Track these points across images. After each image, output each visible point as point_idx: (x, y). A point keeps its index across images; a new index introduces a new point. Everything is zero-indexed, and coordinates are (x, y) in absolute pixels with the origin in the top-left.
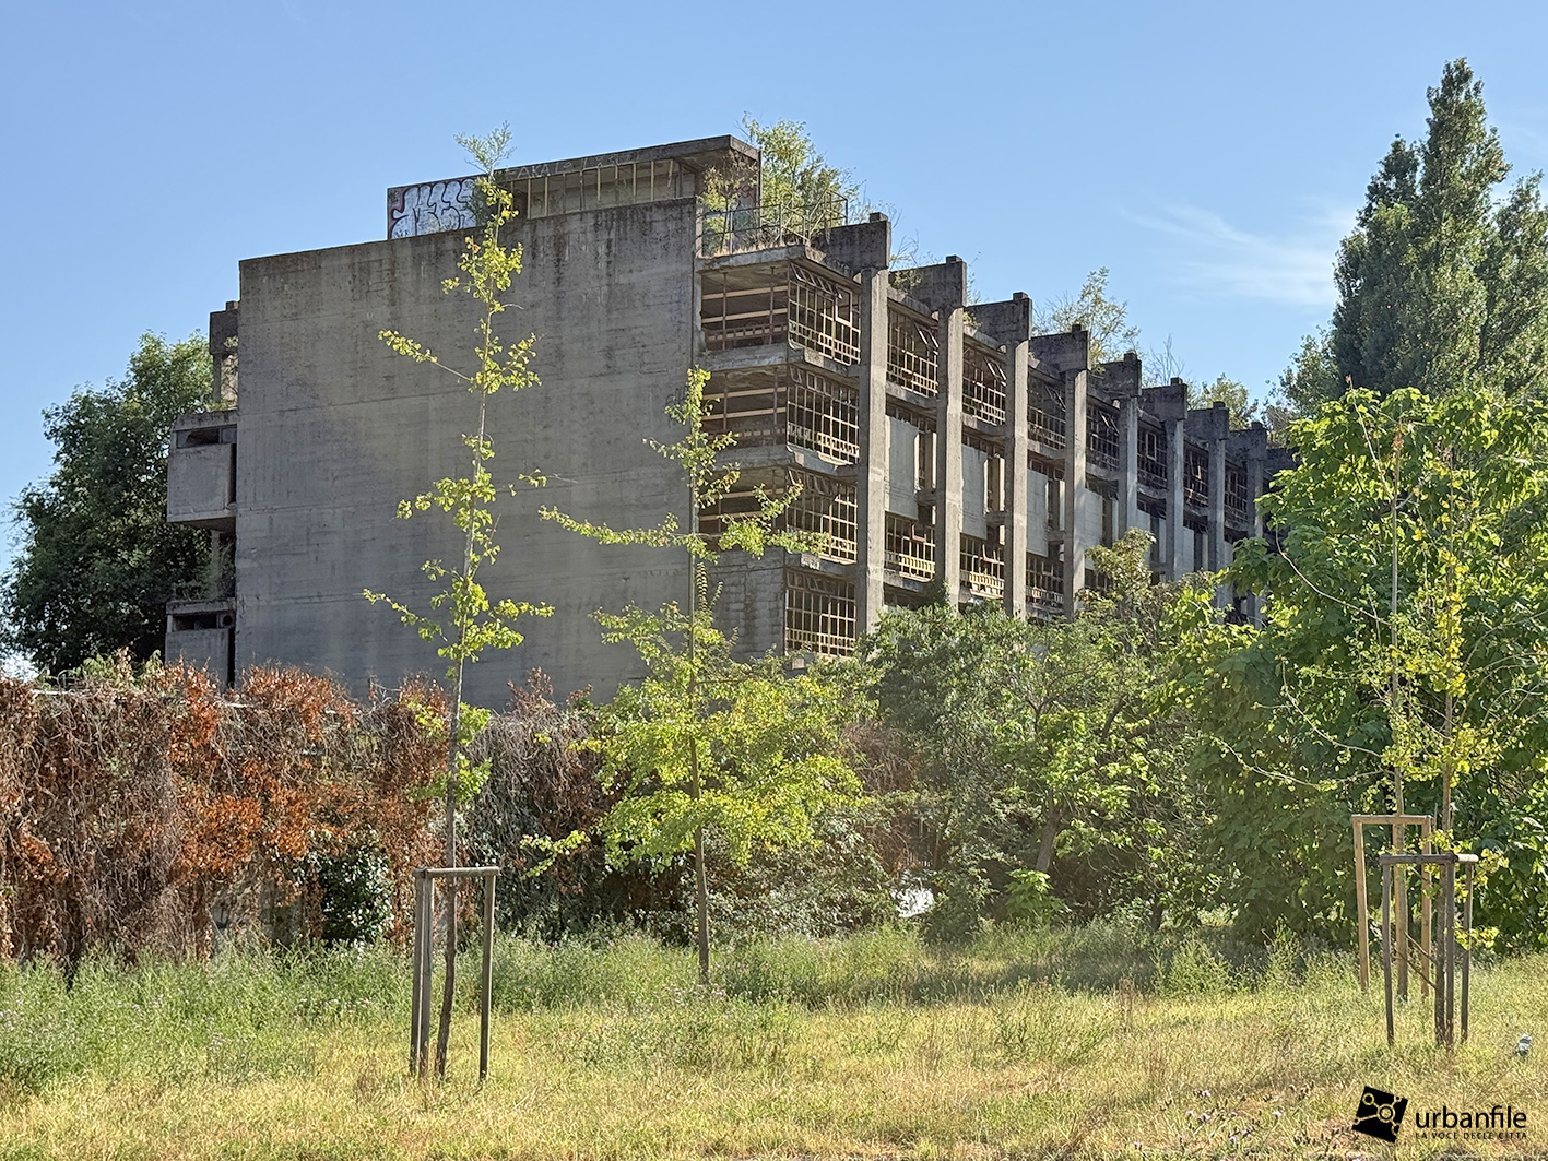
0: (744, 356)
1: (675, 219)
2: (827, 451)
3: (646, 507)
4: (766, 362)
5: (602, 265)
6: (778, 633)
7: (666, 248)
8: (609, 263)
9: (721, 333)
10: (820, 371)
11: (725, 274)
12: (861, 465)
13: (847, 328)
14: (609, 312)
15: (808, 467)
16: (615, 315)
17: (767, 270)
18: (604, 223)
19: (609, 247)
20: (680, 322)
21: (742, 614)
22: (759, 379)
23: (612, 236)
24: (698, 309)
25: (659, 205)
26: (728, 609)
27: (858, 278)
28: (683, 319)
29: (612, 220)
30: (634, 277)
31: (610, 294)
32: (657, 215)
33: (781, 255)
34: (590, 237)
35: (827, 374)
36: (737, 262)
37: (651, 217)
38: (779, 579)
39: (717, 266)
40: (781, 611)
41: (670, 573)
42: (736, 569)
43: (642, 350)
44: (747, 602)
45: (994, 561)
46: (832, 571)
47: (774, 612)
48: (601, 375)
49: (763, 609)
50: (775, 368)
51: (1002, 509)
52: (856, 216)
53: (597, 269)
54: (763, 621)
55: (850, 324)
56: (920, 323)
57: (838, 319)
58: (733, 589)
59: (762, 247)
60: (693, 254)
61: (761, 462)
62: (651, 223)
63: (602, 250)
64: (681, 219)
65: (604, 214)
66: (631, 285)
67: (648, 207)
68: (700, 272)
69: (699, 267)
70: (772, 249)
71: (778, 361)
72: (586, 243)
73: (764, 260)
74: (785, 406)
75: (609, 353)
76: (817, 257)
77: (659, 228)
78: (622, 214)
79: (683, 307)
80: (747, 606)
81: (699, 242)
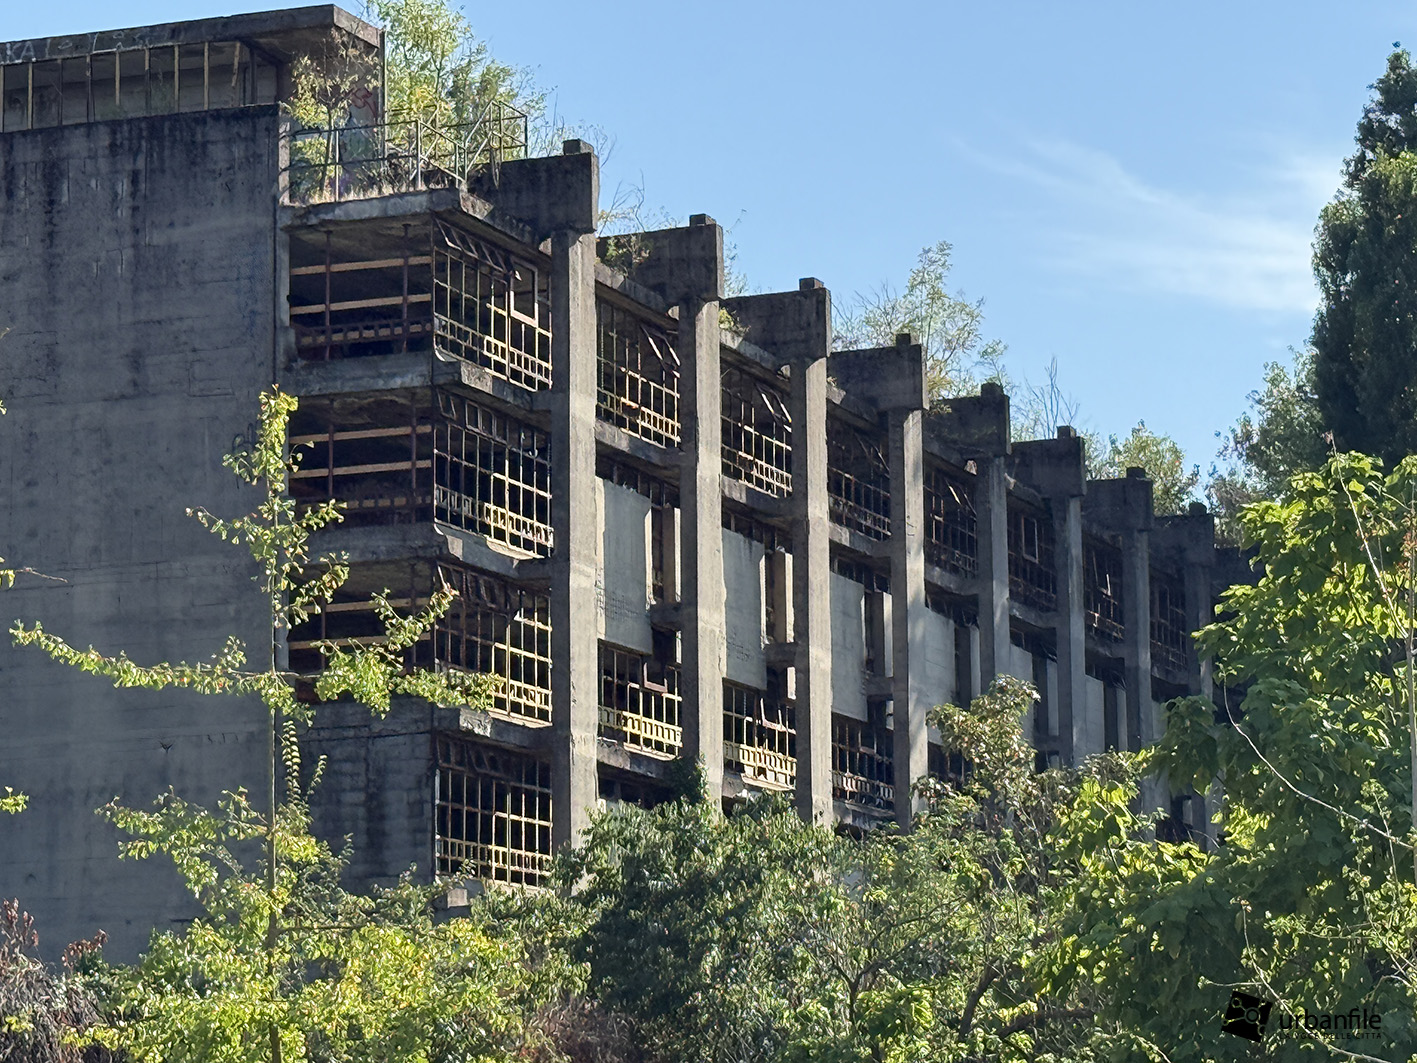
0: (359, 373)
1: (246, 139)
2: (500, 534)
3: (199, 623)
4: (397, 382)
5: (124, 213)
6: (423, 844)
7: (229, 187)
8: (135, 209)
9: (323, 332)
10: (487, 401)
11: (329, 233)
12: (557, 561)
13: (530, 330)
14: (136, 290)
15: (470, 561)
16: (145, 296)
17: (396, 230)
18: (126, 143)
19: (135, 181)
20: (253, 312)
21: (361, 812)
22: (384, 410)
23: (141, 163)
24: (284, 291)
25: (217, 115)
26: (339, 802)
27: (546, 247)
28: (259, 307)
29: (140, 137)
30: (177, 234)
31: (137, 263)
32: (215, 132)
33: (419, 204)
34: (103, 165)
35: (497, 405)
36: (347, 213)
37: (203, 136)
38: (424, 751)
39: (314, 221)
40: (428, 807)
41: (241, 738)
42: (351, 733)
43: (191, 356)
44: (372, 790)
45: (779, 727)
46: (512, 740)
47: (416, 808)
48: (123, 397)
49: (397, 801)
50: (410, 392)
51: (790, 638)
52: (542, 144)
53: (114, 218)
54: (398, 825)
55: (534, 323)
56: (649, 324)
57: (515, 314)
58: (347, 767)
59: (387, 190)
60: (275, 199)
61: (390, 552)
62: (204, 145)
63: (124, 187)
64: (253, 140)
65: (126, 128)
66: (172, 248)
67: (200, 119)
68: (289, 229)
69: (285, 220)
70: (405, 194)
71: (417, 382)
72: (97, 174)
73: (391, 213)
74: (430, 456)
75: (136, 361)
76: (478, 209)
77: (218, 152)
78: (155, 128)
79: (259, 288)
80: (371, 797)
81: (284, 180)
